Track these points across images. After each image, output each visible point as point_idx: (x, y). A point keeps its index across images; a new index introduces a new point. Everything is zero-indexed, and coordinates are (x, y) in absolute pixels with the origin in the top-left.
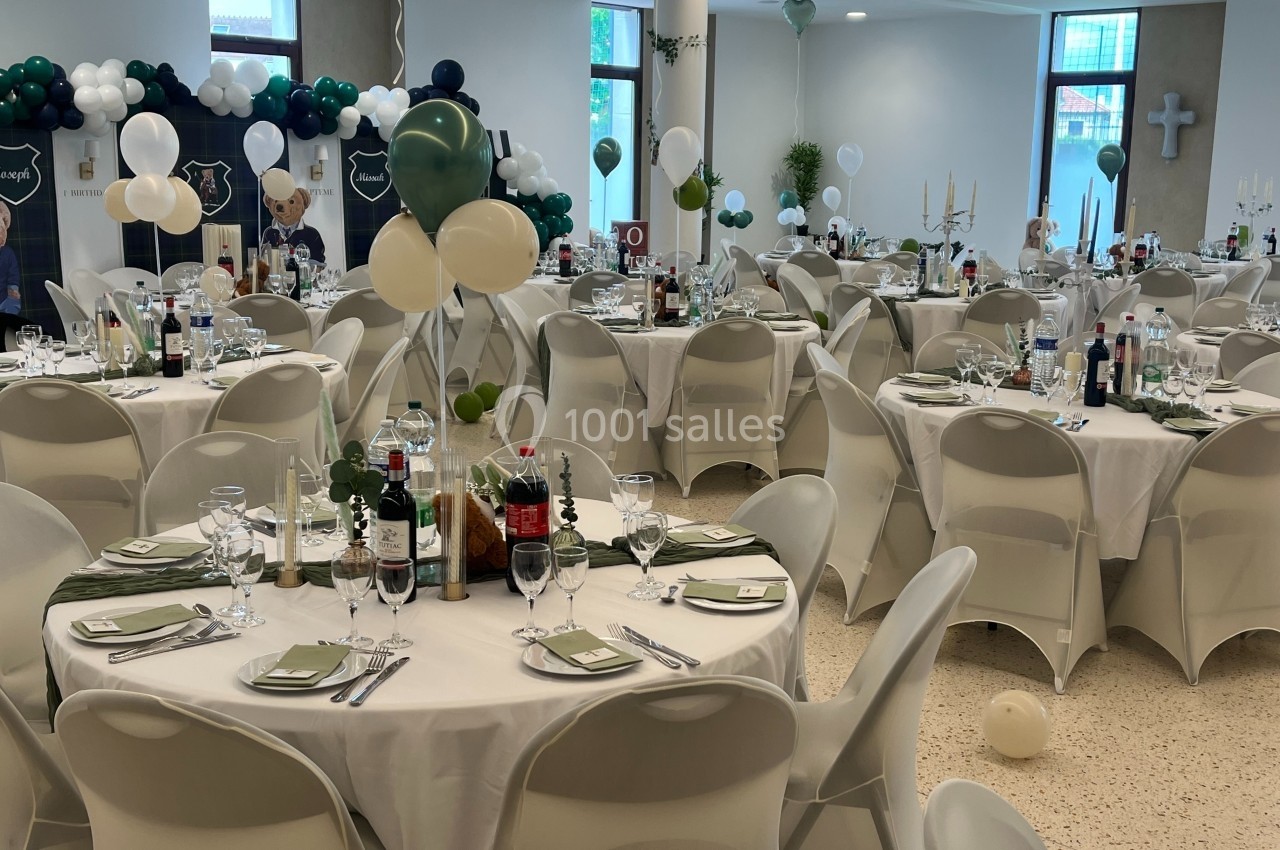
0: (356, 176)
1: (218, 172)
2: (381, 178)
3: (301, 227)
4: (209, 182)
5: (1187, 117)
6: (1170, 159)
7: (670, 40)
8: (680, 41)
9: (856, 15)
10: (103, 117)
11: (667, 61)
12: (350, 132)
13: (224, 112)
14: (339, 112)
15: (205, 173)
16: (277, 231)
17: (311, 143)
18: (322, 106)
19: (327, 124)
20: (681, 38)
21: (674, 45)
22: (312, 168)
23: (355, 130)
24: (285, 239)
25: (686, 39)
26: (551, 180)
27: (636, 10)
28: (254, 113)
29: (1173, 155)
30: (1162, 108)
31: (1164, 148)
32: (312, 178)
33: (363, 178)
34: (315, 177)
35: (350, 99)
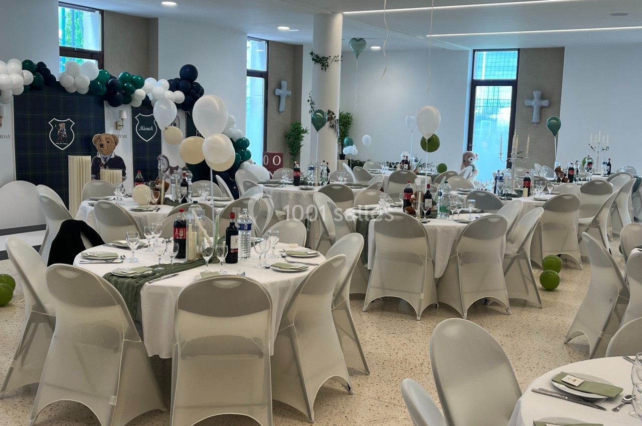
0: (139, 127)
1: (68, 125)
2: (152, 129)
3: (113, 156)
4: (62, 131)
5: (545, 103)
6: (536, 123)
7: (324, 58)
8: (329, 58)
9: (376, 48)
10: (11, 93)
11: (322, 69)
12: (138, 103)
13: (73, 91)
14: (133, 92)
15: (61, 125)
16: (100, 159)
17: (117, 109)
18: (124, 88)
19: (127, 98)
20: (330, 57)
21: (326, 60)
22: (116, 123)
23: (141, 102)
24: (104, 163)
25: (332, 57)
26: (239, 130)
27: (265, 41)
28: (89, 92)
29: (538, 121)
30: (532, 98)
31: (533, 118)
32: (117, 129)
33: (142, 128)
34: (119, 128)
35: (140, 85)
